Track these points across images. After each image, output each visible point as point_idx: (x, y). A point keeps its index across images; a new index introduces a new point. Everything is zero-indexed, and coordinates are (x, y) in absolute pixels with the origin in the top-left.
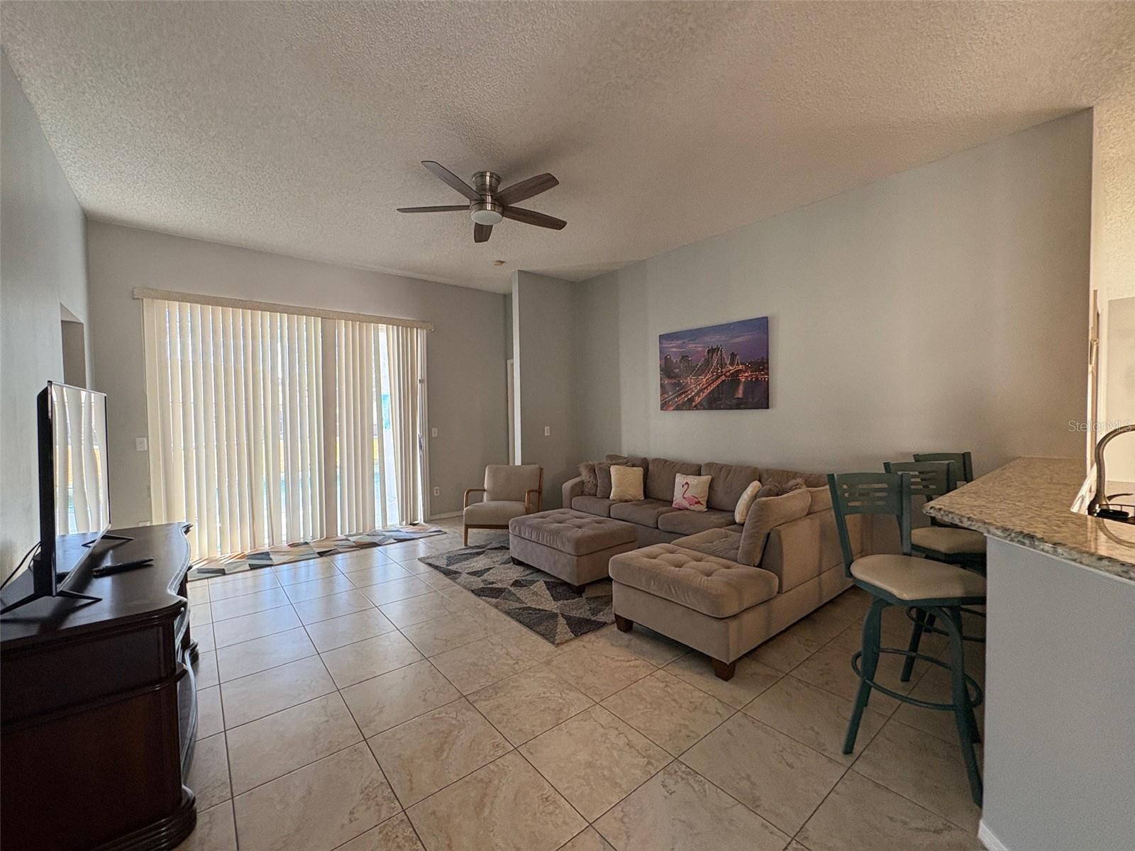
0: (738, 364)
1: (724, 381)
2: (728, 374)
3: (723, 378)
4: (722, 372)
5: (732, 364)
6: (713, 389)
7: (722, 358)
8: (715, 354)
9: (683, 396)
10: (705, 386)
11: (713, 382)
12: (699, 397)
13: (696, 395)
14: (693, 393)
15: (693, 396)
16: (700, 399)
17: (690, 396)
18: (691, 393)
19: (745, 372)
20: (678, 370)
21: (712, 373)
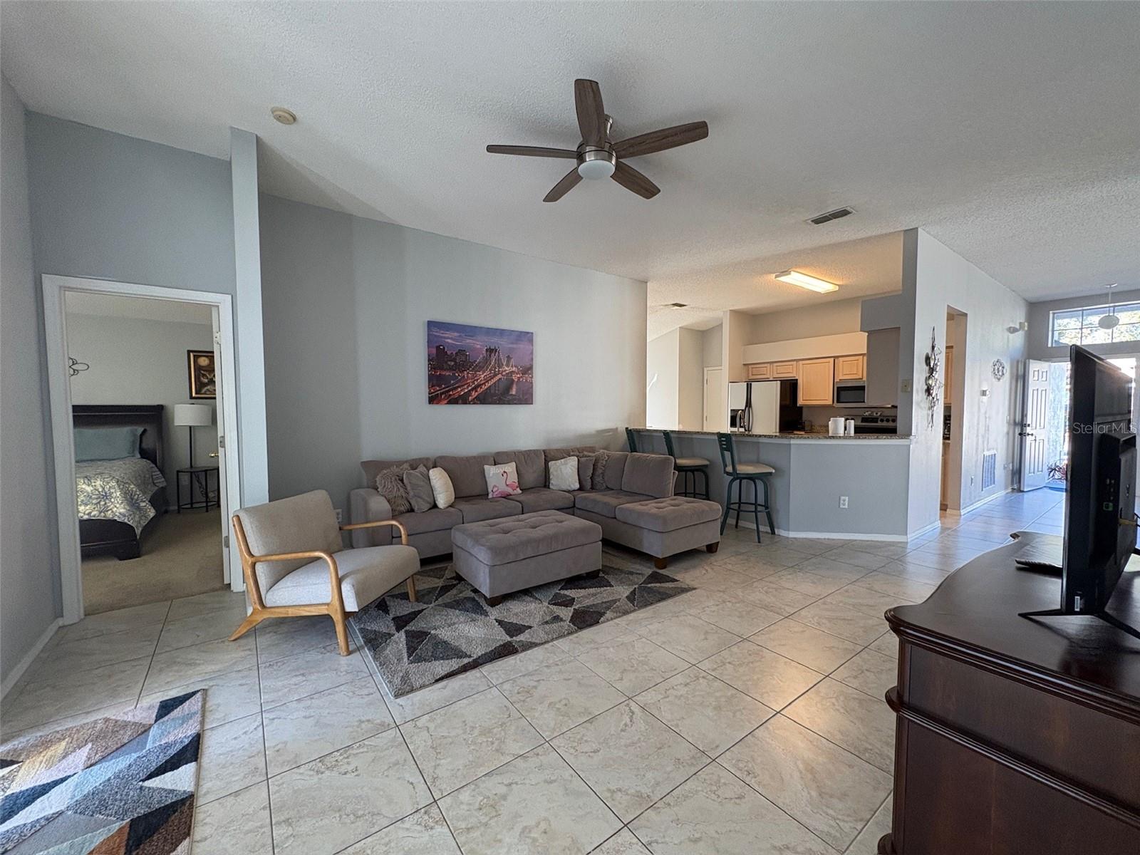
0: (512, 367)
1: (500, 379)
2: (504, 373)
3: (500, 376)
4: (499, 371)
5: (508, 366)
6: (490, 386)
7: (499, 360)
8: (493, 354)
9: (459, 389)
10: (482, 382)
11: (490, 380)
12: (476, 391)
13: (472, 390)
14: (470, 388)
15: (469, 391)
16: (477, 393)
17: (466, 391)
18: (468, 387)
19: (517, 374)
20: (453, 363)
21: (490, 370)
